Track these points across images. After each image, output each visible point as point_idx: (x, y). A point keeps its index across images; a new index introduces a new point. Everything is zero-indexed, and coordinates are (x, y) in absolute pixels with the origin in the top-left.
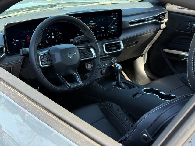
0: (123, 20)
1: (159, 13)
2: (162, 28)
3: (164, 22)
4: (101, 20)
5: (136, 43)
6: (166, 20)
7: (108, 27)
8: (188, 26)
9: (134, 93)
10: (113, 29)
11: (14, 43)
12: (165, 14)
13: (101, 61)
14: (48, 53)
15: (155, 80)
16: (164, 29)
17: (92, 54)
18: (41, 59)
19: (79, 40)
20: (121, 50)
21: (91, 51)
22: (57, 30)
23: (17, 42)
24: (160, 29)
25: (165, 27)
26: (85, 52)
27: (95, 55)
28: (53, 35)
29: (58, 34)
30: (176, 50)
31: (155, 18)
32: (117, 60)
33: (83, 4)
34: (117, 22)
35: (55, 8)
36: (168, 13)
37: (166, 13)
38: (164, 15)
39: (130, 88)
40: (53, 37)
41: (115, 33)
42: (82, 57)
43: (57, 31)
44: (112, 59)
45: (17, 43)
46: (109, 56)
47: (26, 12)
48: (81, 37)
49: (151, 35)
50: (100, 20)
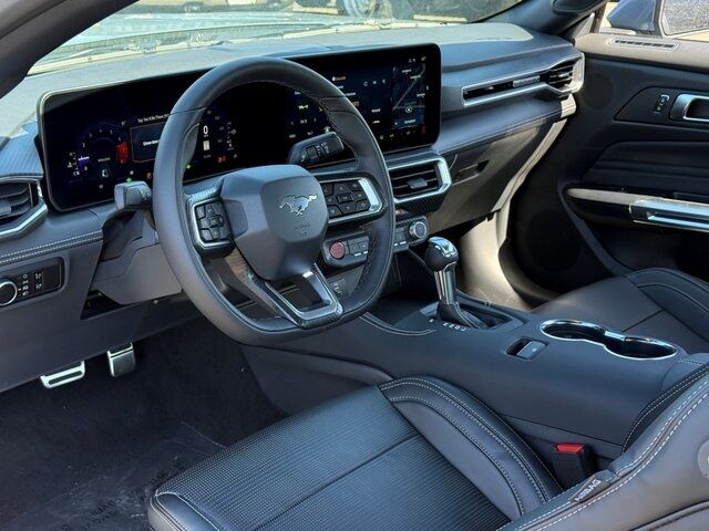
0: (443, 84)
1: (557, 60)
2: (564, 114)
3: (570, 92)
4: (370, 82)
5: (481, 167)
6: (576, 84)
7: (395, 108)
8: (657, 105)
9: (515, 340)
10: (409, 116)
11: (73, 169)
12: (572, 63)
13: (397, 226)
14: (217, 198)
15: (546, 302)
16: (570, 118)
17: (365, 199)
18: (198, 220)
19: (312, 151)
20: (441, 191)
21: (360, 189)
22: (221, 119)
23: (85, 163)
24: (558, 118)
25: (573, 111)
26: (341, 195)
27: (377, 203)
28: (206, 139)
29: (223, 135)
30: (616, 189)
31: (545, 77)
32: (429, 226)
33: (281, 31)
34: (425, 91)
35: (183, 44)
36: (582, 62)
37: (577, 59)
38: (572, 68)
39: (491, 325)
40: (206, 146)
41: (416, 129)
42: (333, 211)
43: (219, 123)
44: (411, 224)
45: (81, 169)
46: (403, 212)
47: (86, 59)
48: (320, 141)
49: (530, 139)
50: (366, 84)
